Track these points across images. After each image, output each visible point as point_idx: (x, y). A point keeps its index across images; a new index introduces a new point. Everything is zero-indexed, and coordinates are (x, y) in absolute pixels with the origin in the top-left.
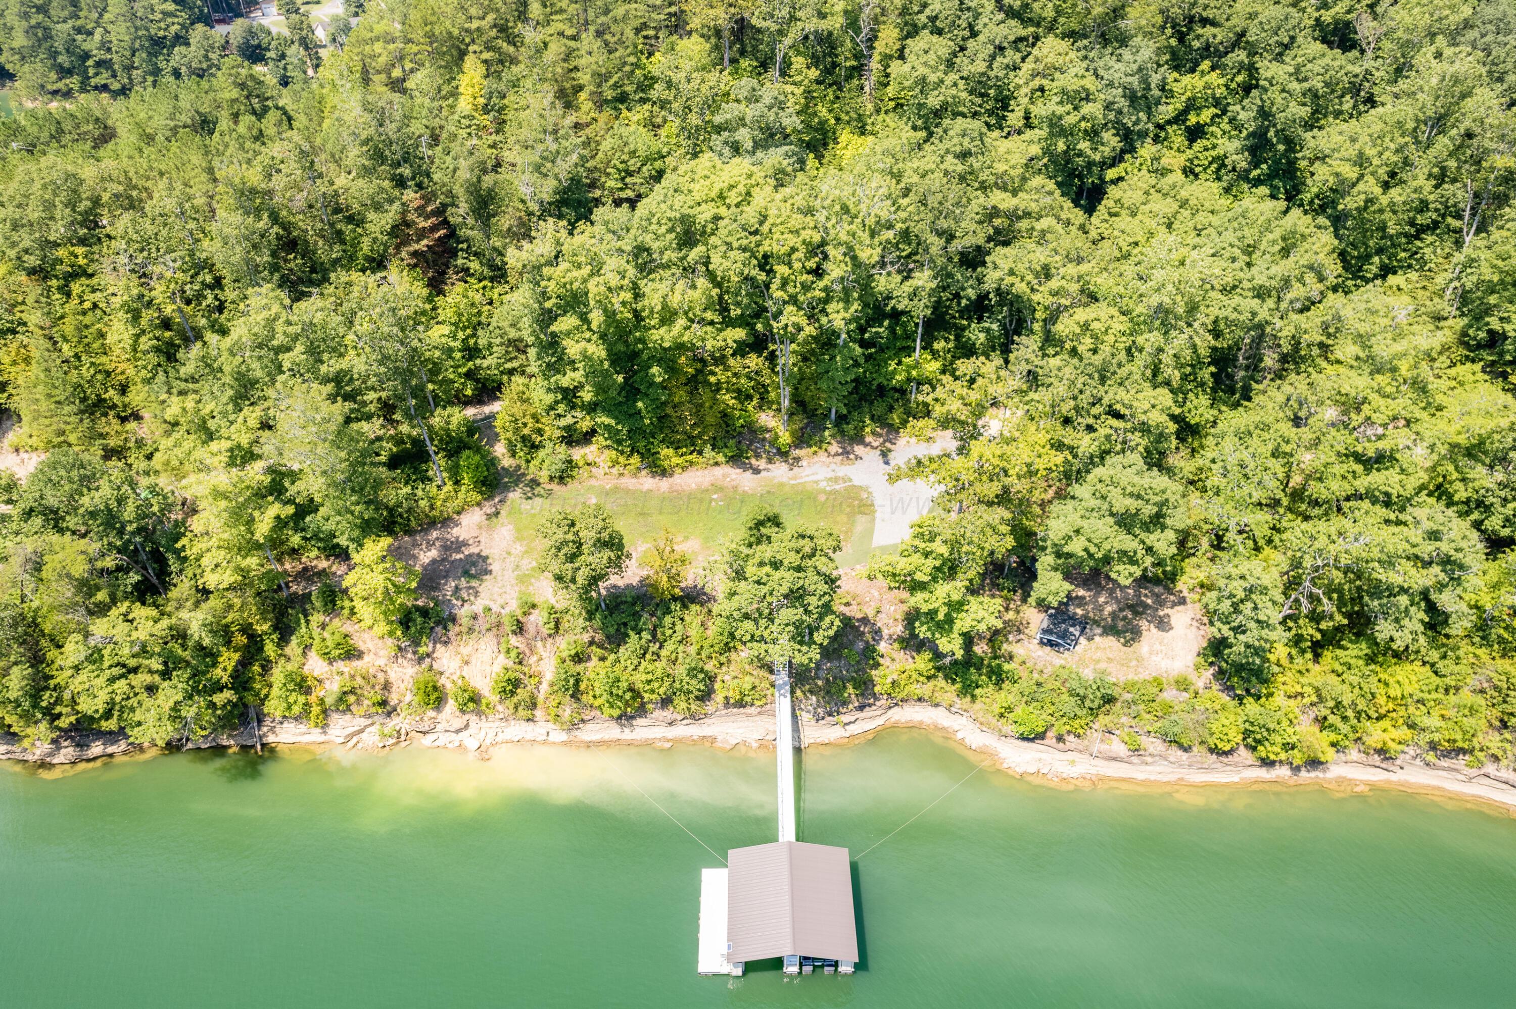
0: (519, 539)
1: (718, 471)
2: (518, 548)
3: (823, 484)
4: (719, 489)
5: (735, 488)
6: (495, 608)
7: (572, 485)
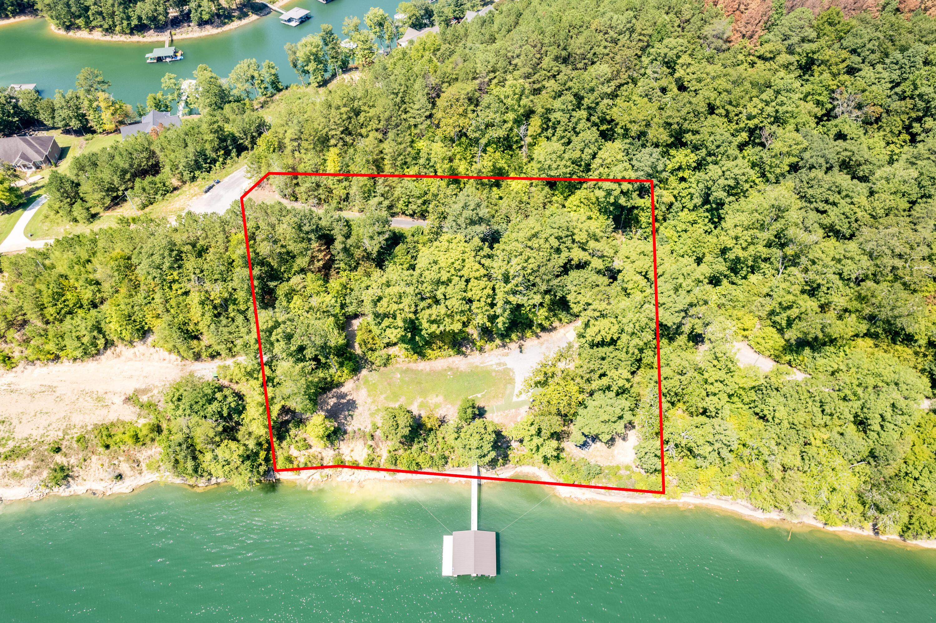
0: (369, 396)
1: (450, 359)
2: (369, 400)
3: (494, 367)
4: (451, 369)
5: (457, 368)
6: (362, 428)
7: (389, 367)
